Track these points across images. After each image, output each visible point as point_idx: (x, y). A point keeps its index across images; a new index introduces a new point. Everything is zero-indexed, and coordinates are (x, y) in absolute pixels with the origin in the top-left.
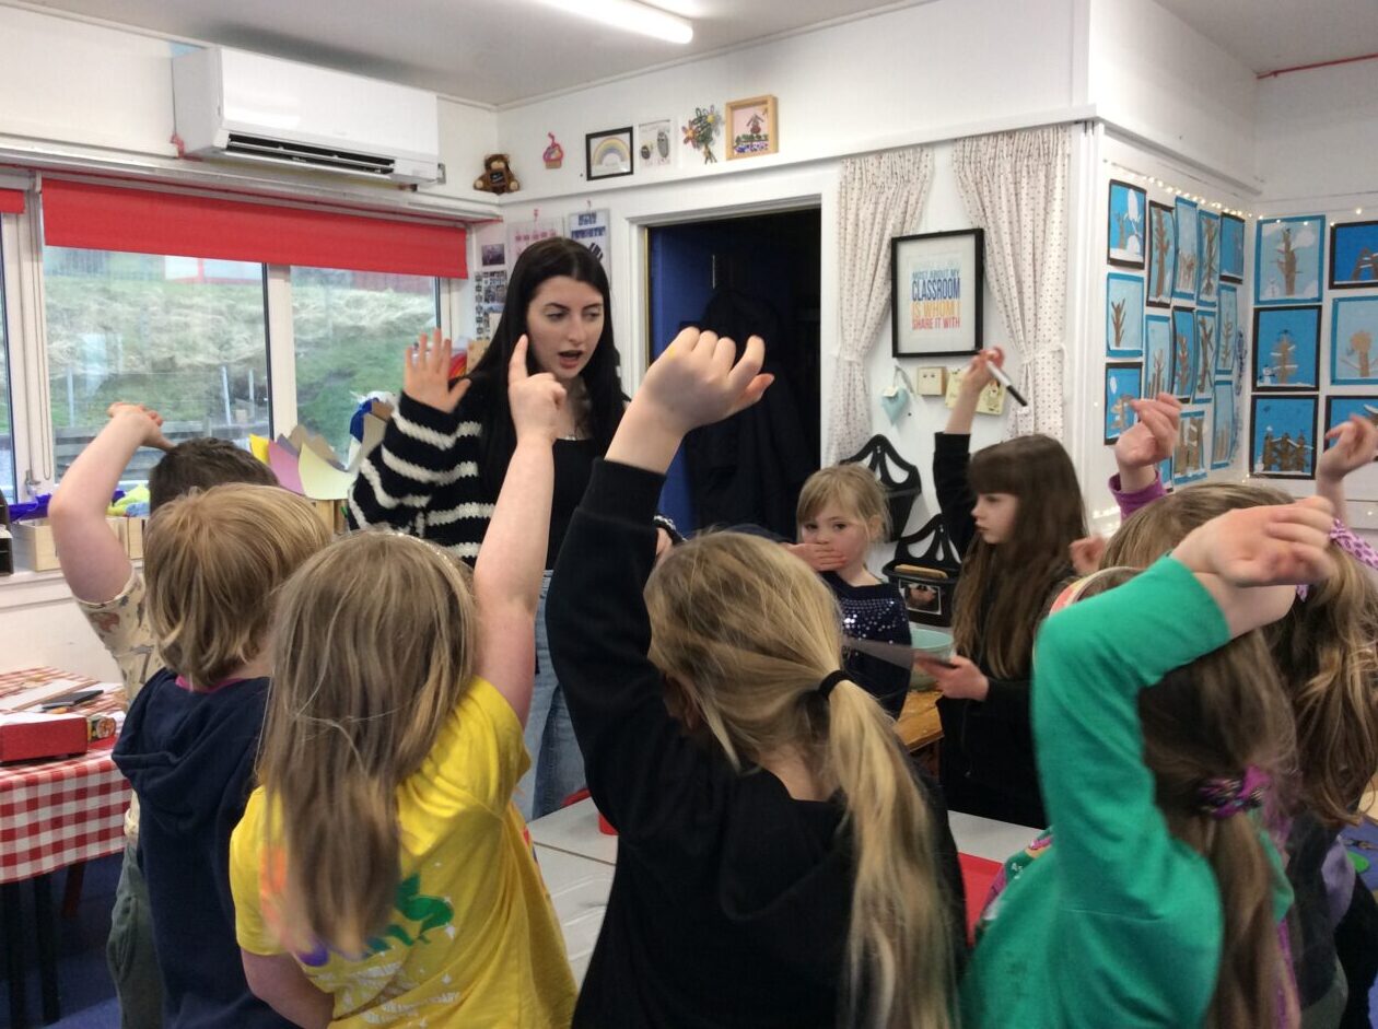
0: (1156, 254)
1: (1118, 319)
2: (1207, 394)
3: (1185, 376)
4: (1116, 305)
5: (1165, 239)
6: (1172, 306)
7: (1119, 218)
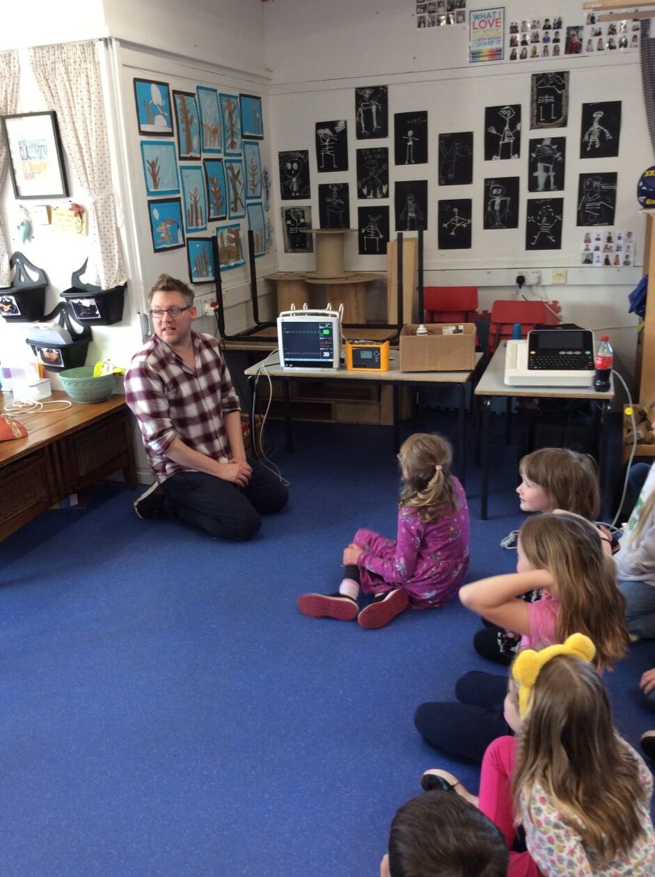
0: (182, 126)
1: (154, 171)
2: (240, 212)
3: (219, 203)
4: (151, 163)
5: (189, 115)
6: (202, 159)
7: (145, 104)
